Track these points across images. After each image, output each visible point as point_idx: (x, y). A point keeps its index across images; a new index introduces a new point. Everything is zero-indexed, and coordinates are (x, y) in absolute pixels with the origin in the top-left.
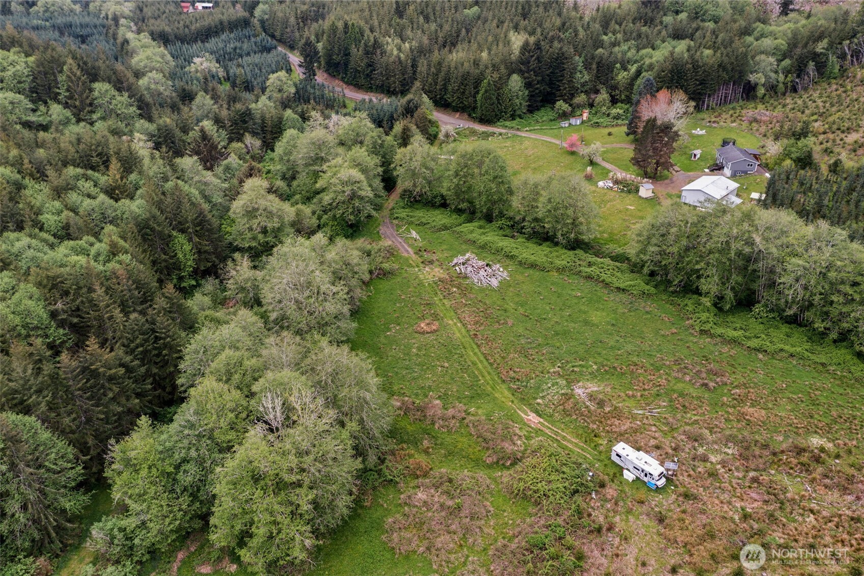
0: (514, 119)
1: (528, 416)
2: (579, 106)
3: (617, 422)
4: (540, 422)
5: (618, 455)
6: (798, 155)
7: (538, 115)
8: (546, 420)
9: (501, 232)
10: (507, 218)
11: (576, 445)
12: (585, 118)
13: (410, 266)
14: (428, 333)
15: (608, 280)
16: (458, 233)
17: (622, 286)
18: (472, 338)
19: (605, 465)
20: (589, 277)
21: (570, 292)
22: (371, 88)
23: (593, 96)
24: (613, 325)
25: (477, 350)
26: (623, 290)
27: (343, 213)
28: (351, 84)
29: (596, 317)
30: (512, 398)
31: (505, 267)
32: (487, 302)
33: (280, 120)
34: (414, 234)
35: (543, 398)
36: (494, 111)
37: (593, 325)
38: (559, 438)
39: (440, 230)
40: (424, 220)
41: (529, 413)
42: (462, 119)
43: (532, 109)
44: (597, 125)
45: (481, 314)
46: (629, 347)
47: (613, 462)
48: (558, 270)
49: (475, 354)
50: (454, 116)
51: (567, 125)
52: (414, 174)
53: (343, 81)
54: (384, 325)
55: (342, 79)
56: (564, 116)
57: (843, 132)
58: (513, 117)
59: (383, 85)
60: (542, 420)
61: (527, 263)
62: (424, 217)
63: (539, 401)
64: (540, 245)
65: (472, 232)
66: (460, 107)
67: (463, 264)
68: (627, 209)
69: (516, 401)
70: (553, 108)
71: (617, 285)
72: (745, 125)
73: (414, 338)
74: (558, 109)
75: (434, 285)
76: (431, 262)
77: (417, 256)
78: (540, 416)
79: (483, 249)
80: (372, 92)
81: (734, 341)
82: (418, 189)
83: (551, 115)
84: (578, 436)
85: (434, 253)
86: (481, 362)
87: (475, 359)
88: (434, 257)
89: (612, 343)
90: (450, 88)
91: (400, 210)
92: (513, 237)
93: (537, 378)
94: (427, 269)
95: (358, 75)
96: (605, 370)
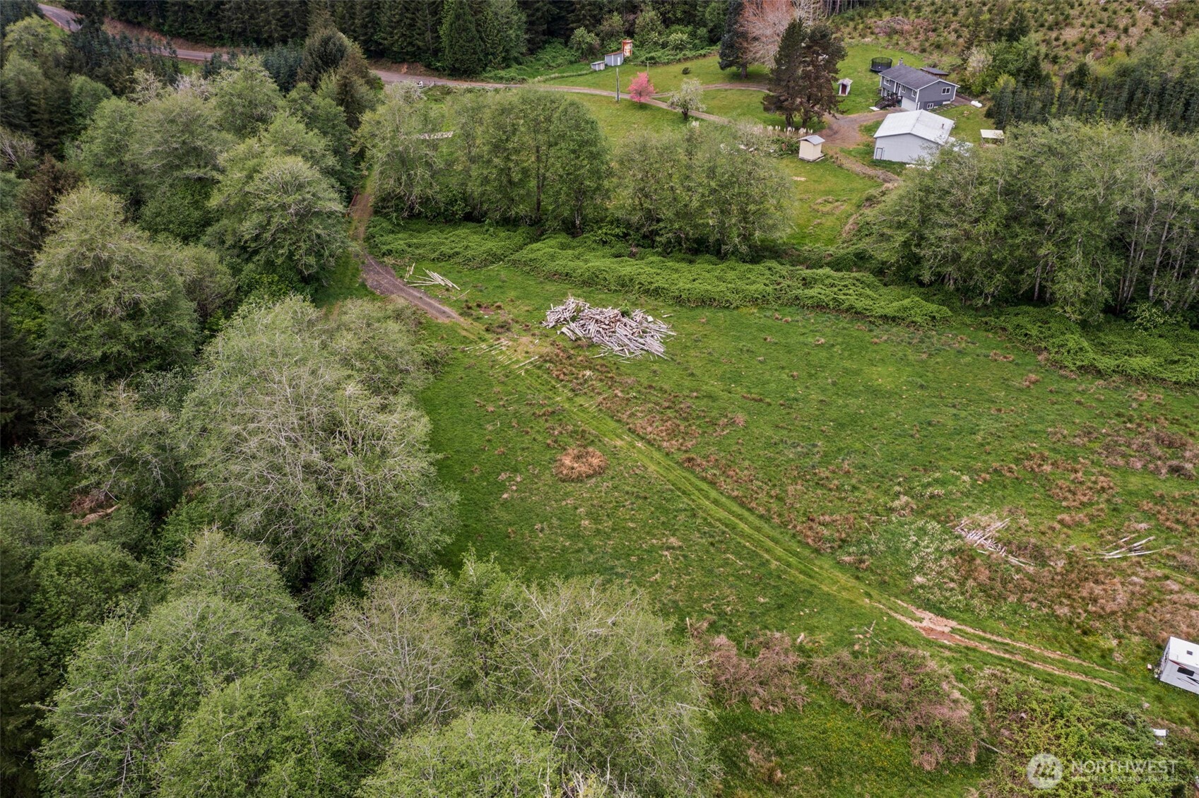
0: (508, 66)
1: (921, 620)
2: (611, 35)
3: (1098, 590)
4: (953, 630)
5: (1182, 670)
6: (1018, 64)
7: (546, 55)
8: (963, 622)
9: (607, 250)
10: (612, 223)
11: (1068, 667)
12: (628, 54)
13: (465, 340)
14: (589, 476)
15: (859, 305)
16: (525, 264)
17: (890, 311)
18: (687, 469)
19: (1159, 699)
20: (820, 307)
21: (802, 339)
22: (220, 38)
23: (632, 17)
24: (922, 387)
25: (713, 494)
26: (894, 319)
27: (291, 254)
28: (178, 36)
29: (882, 376)
30: (862, 588)
31: (654, 312)
32: (666, 387)
33: (66, 95)
34: (438, 279)
35: (920, 569)
36: (475, 53)
37: (891, 394)
38: (1018, 658)
39: (485, 263)
40: (445, 249)
41: (919, 613)
42: (415, 74)
43: (534, 48)
44: (654, 62)
45: (670, 413)
46: (986, 424)
47: (1167, 687)
48: (754, 301)
49: (715, 502)
50: (398, 71)
51: (602, 67)
52: (402, 161)
53: (162, 32)
54: (481, 477)
55: (158, 29)
56: (591, 53)
57: (1050, 29)
58: (507, 62)
59: (244, 30)
60: (954, 624)
61: (693, 298)
62: (443, 244)
63: (919, 579)
64: (691, 262)
65: (553, 257)
66: (407, 53)
67: (573, 319)
68: (796, 182)
69: (874, 593)
70: (566, 44)
71: (880, 312)
72: (883, 40)
73: (567, 495)
74: (579, 43)
75: (540, 372)
76: (505, 327)
77: (470, 321)
78: (940, 613)
79: (590, 284)
80: (223, 45)
81: (1145, 377)
82: (417, 191)
83: (566, 54)
84: (1052, 641)
85: (499, 307)
86: (741, 518)
87: (722, 514)
88: (502, 316)
89: (951, 424)
90: (384, 19)
91: (390, 237)
92: (632, 255)
93: (879, 529)
94: (504, 341)
95: (190, 16)
96: (985, 481)
